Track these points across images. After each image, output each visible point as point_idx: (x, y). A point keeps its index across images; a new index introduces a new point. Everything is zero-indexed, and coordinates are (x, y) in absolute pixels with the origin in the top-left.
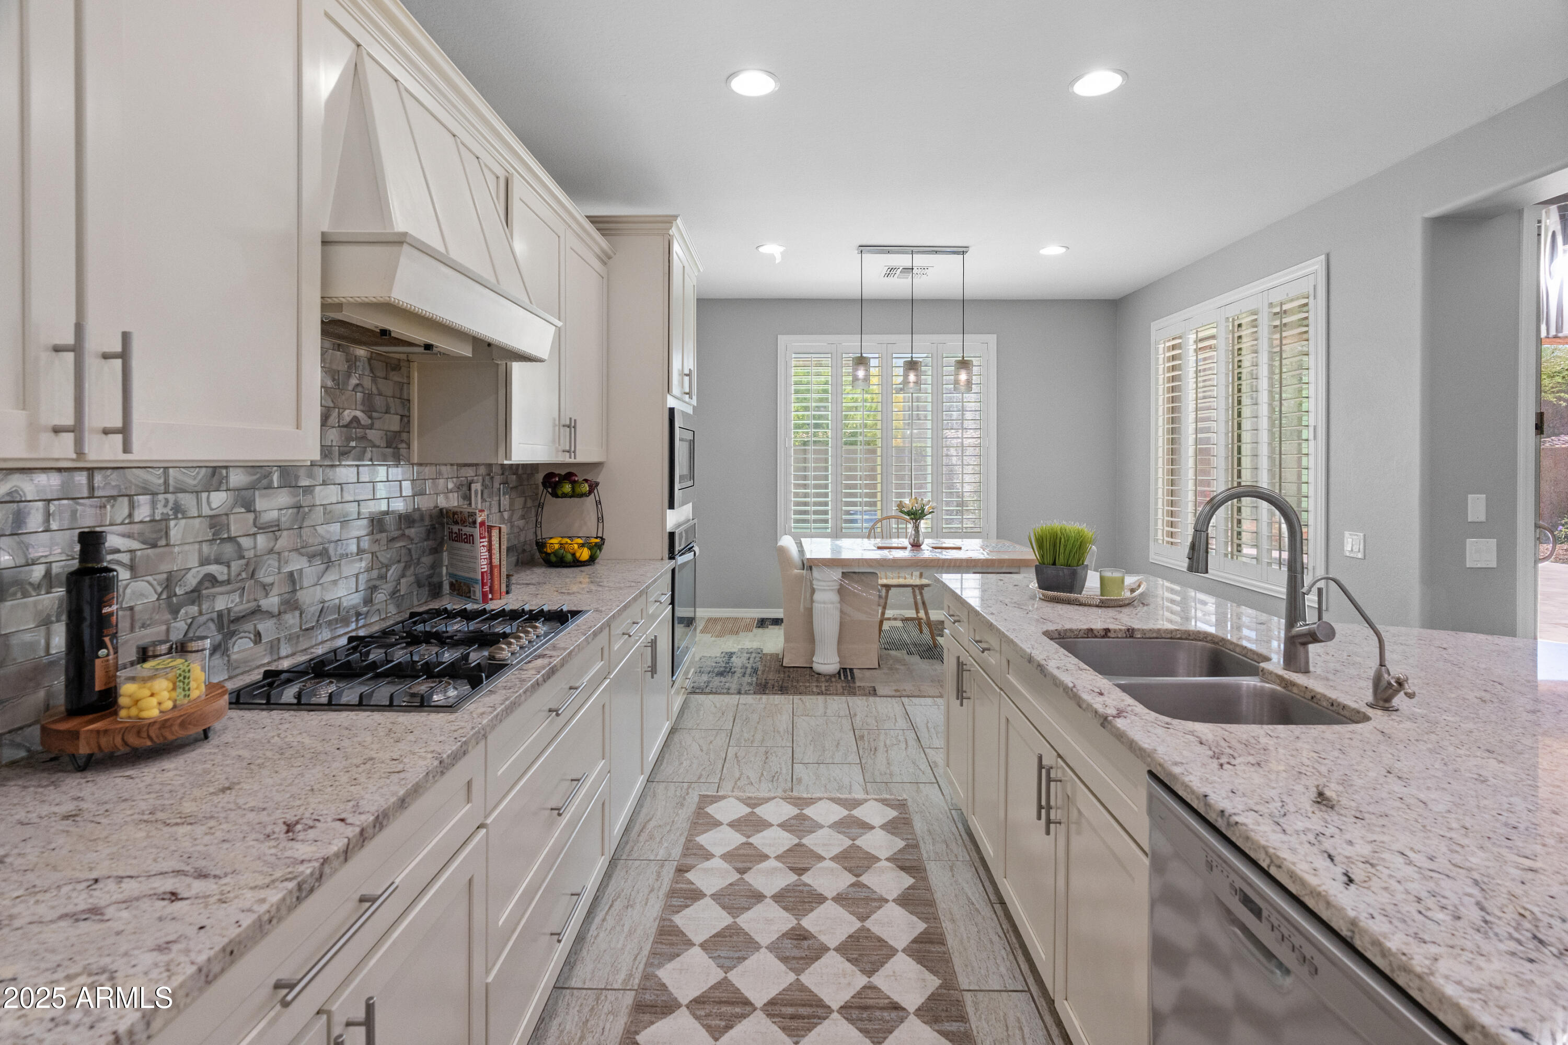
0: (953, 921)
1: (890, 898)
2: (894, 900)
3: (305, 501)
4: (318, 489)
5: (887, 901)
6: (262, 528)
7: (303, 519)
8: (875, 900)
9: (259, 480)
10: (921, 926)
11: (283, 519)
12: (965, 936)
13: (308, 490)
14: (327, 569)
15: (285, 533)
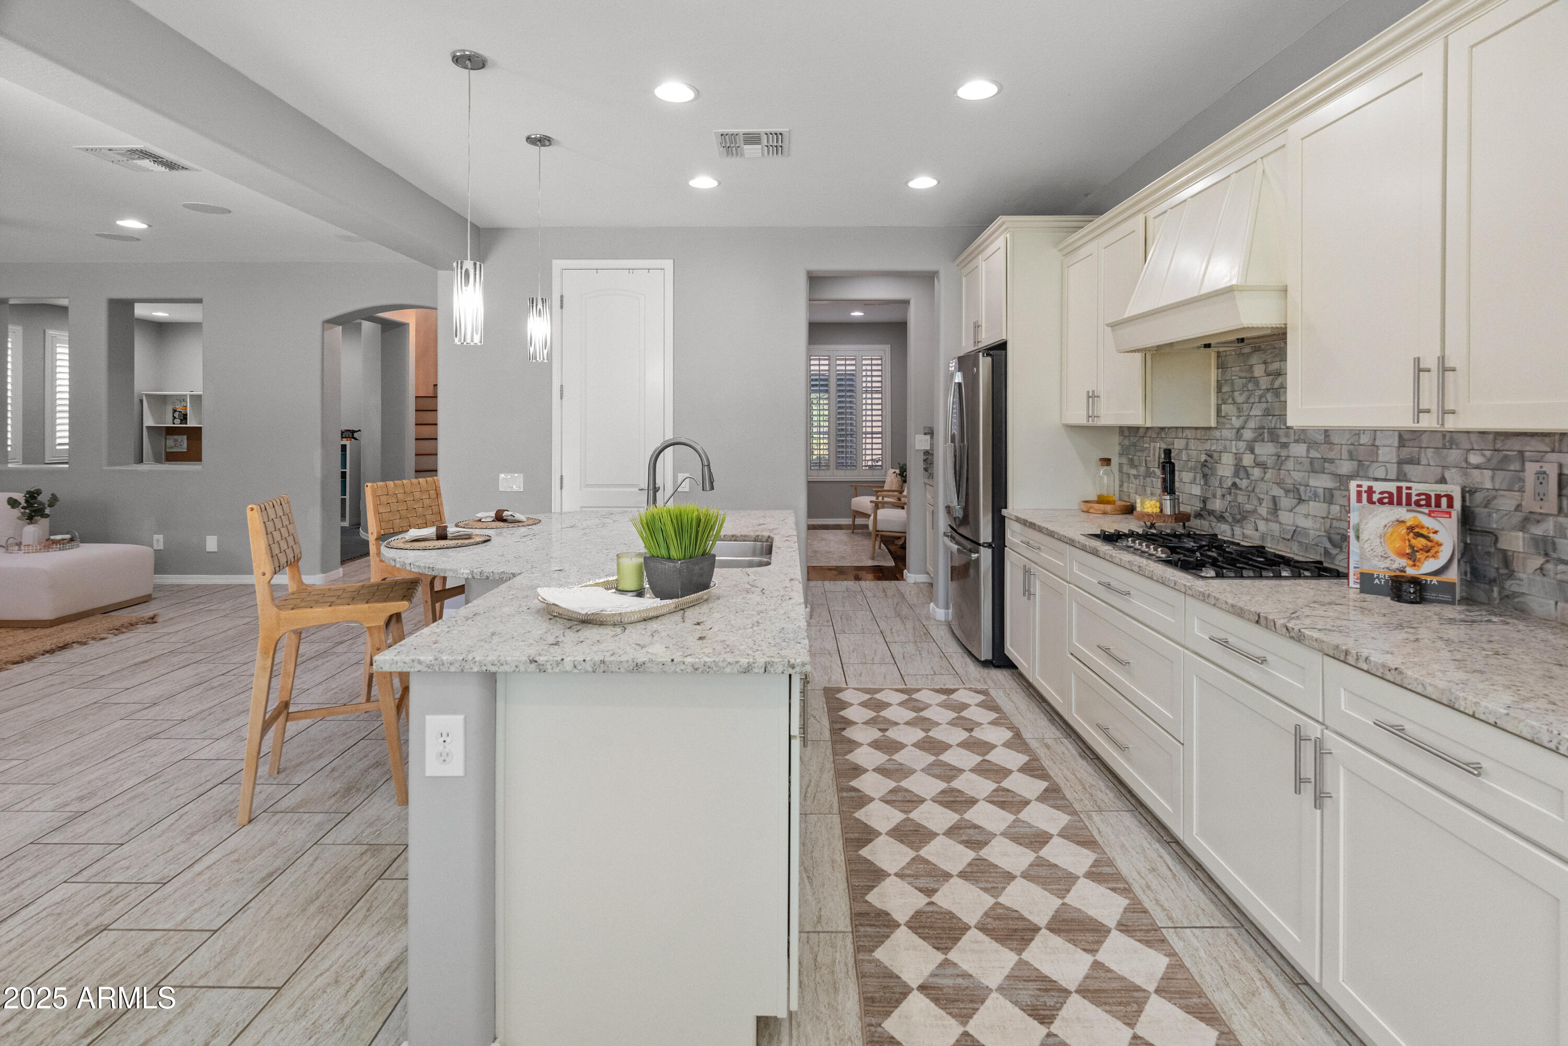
0: (833, 861)
1: (893, 878)
2: (889, 875)
3: (1284, 453)
4: (1292, 445)
5: (896, 875)
6: (1258, 464)
7: (1282, 464)
8: (909, 876)
9: (1257, 437)
10: (865, 852)
11: (1269, 461)
12: (826, 848)
13: (1285, 446)
14: (1298, 504)
15: (1270, 470)
